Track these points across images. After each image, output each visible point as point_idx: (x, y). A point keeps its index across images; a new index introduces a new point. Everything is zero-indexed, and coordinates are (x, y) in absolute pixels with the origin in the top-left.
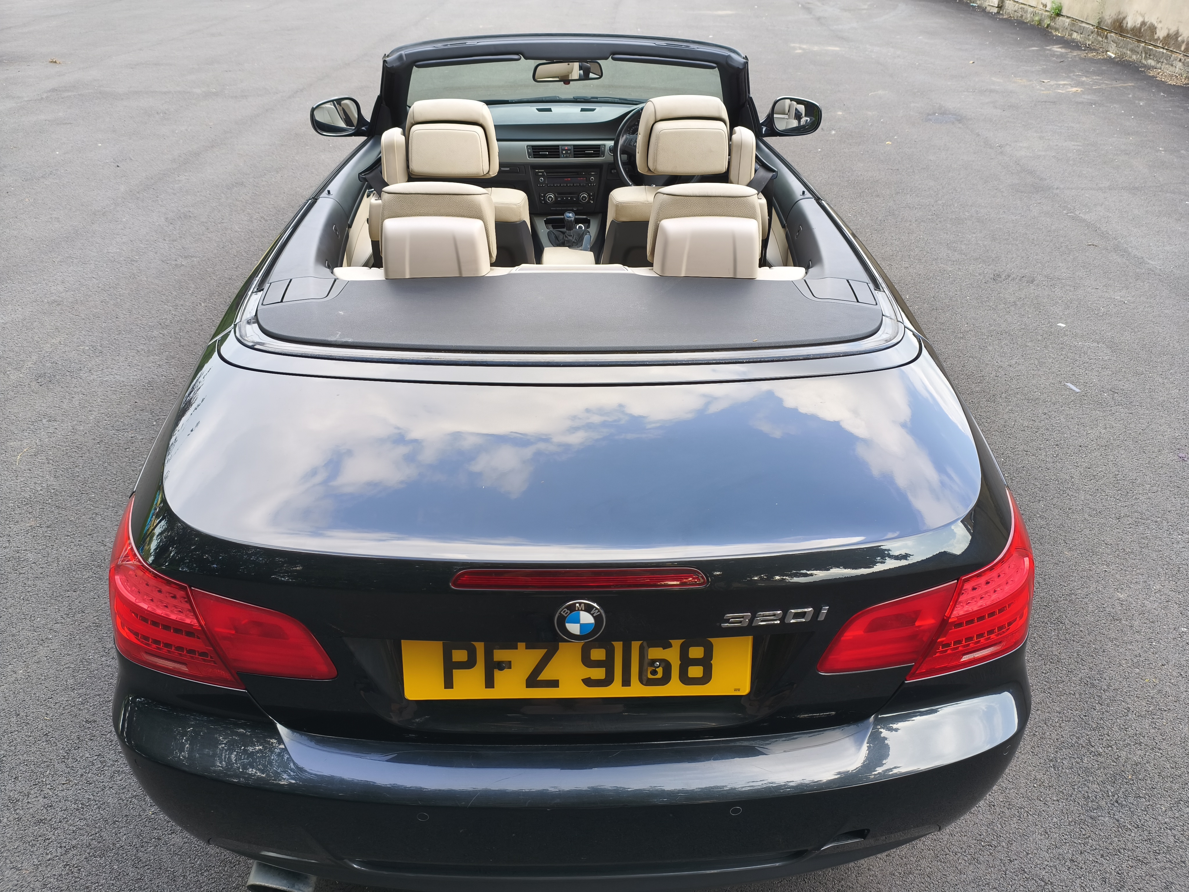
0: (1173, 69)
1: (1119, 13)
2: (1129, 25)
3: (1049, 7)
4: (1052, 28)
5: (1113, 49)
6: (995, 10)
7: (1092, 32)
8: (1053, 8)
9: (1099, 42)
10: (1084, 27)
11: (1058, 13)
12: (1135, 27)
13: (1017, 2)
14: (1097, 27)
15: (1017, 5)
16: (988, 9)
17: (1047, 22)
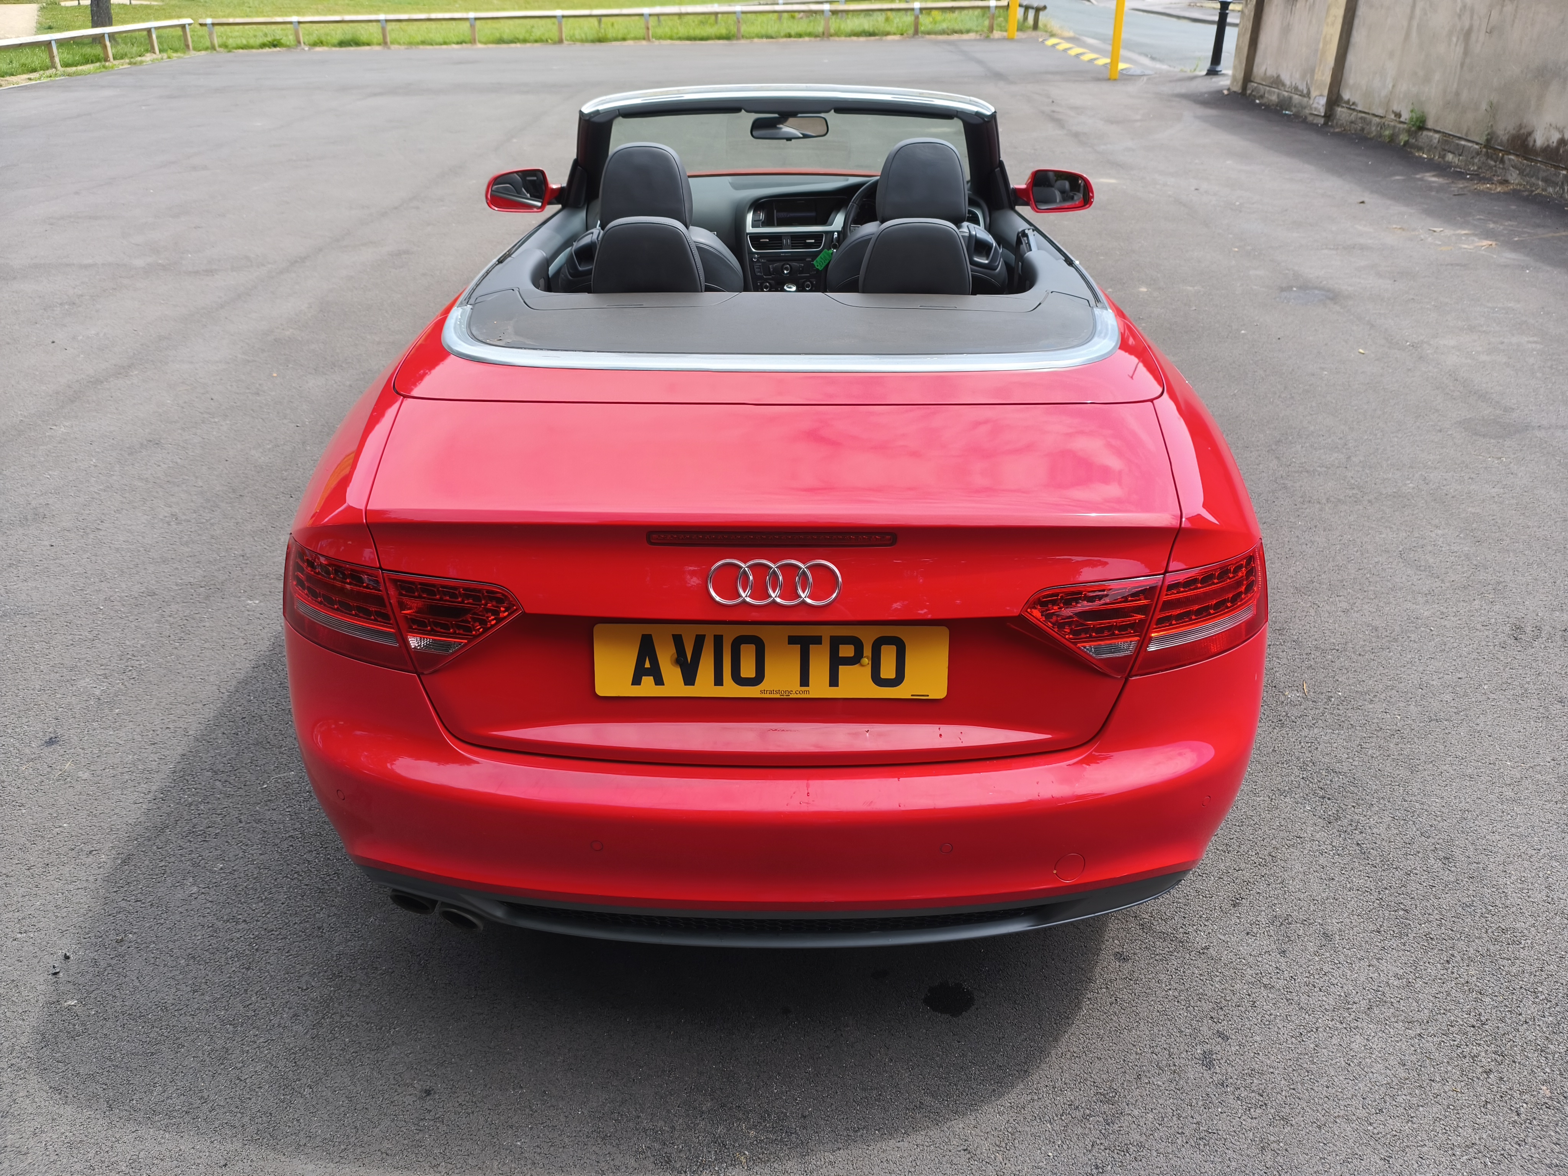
1: (1520, 127)
2: (1539, 143)
3: (1405, 116)
4: (1413, 146)
5: (1514, 177)
6: (1322, 121)
7: (1478, 153)
8: (1411, 119)
9: (1491, 167)
10: (1464, 146)
11: (1420, 125)
12: (1548, 146)
13: (1354, 110)
14: (1485, 147)
15: (1355, 113)
16: (1310, 118)
17: (1403, 138)
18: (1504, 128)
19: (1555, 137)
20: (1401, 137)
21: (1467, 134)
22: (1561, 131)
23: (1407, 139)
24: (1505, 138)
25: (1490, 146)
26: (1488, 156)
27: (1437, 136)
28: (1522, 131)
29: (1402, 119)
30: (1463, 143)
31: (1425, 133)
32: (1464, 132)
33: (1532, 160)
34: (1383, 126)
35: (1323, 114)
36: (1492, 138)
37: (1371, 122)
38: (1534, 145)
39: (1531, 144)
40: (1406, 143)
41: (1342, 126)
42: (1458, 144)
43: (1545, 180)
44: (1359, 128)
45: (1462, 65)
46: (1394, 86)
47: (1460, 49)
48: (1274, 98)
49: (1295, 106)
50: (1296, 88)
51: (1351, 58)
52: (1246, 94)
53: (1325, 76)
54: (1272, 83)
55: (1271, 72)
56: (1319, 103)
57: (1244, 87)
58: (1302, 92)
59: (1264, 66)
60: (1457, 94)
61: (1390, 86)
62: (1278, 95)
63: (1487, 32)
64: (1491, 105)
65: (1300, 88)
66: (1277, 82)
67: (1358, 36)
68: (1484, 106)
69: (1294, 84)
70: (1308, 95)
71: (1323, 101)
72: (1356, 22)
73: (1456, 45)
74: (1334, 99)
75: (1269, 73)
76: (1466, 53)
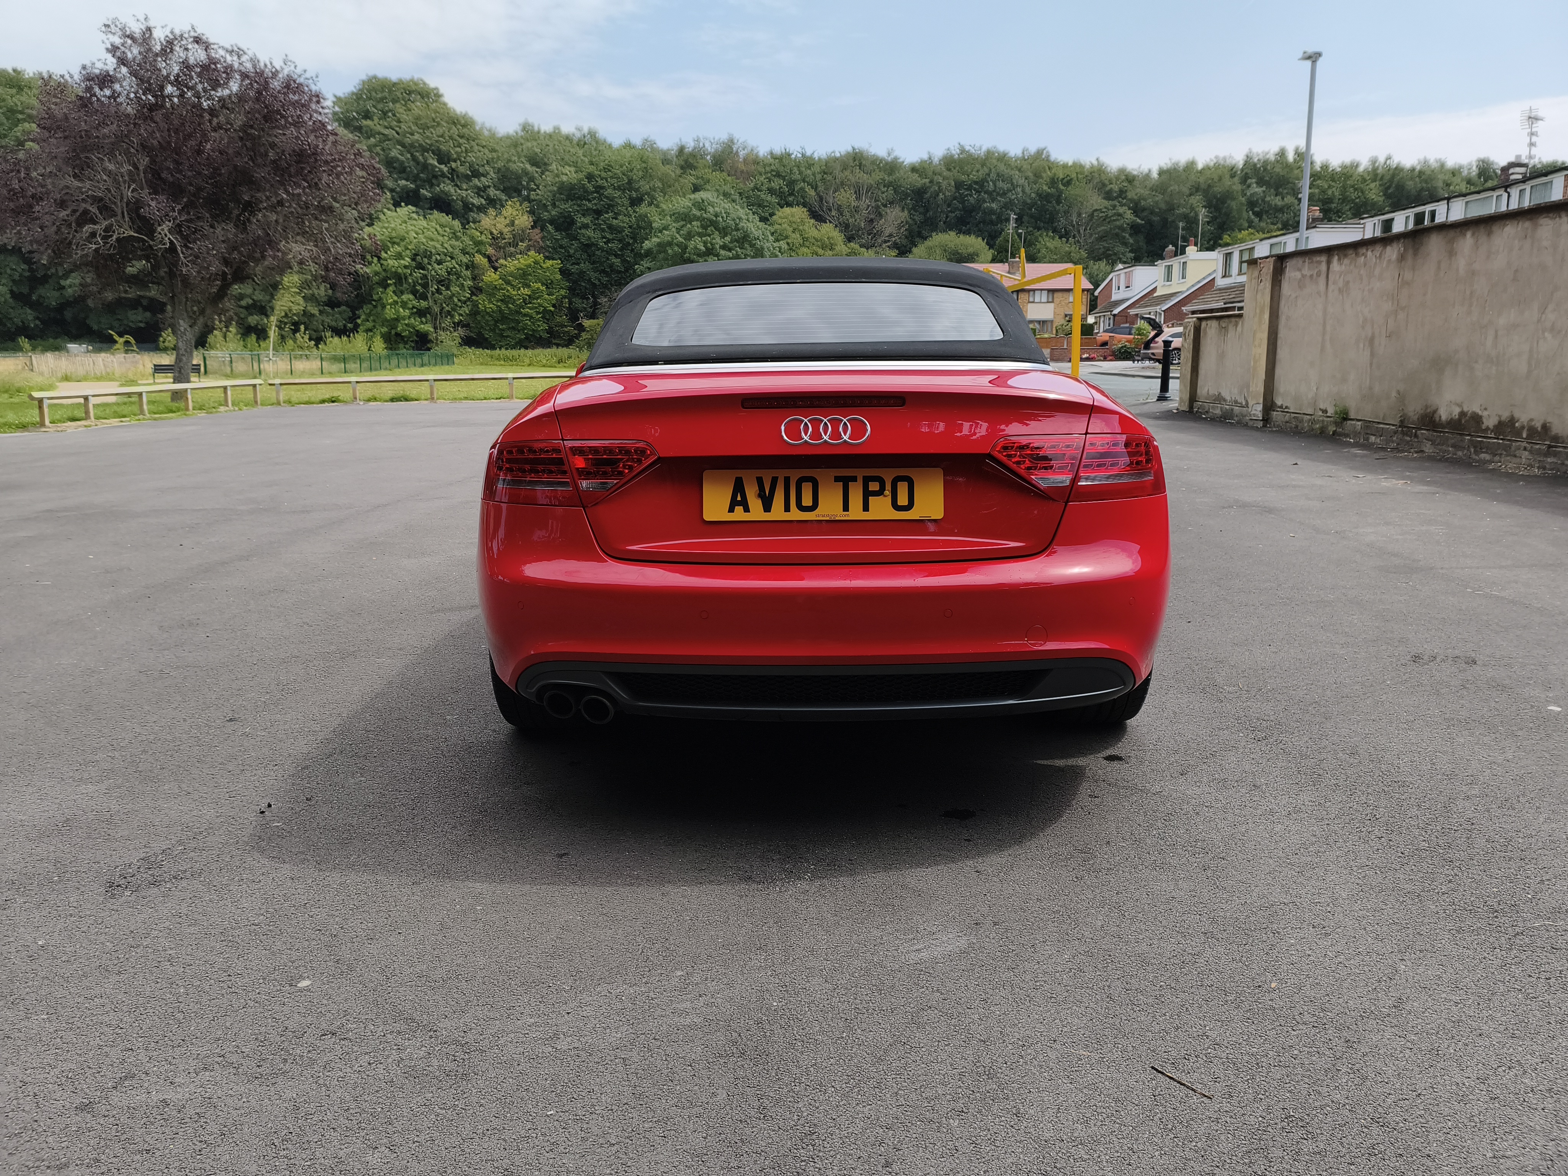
0: (1518, 460)
1: (1427, 407)
2: (1444, 418)
3: (1331, 412)
4: (1340, 435)
5: (1428, 448)
6: (1260, 424)
7: (1396, 432)
8: (1336, 413)
9: (1408, 442)
10: (1383, 428)
11: (1344, 417)
12: (1452, 419)
13: (1287, 412)
14: (1400, 426)
15: (1288, 414)
16: (1250, 423)
17: (1331, 429)
18: (1414, 409)
19: (1456, 411)
20: (1329, 428)
21: (1383, 419)
22: (1460, 405)
23: (1335, 429)
24: (1415, 418)
25: (1404, 426)
26: (1403, 433)
27: (1359, 423)
28: (1428, 411)
29: (1328, 415)
30: (1382, 426)
31: (1349, 422)
32: (1381, 417)
33: (1441, 432)
34: (1314, 422)
35: (1261, 418)
36: (1404, 419)
37: (1303, 420)
38: (1440, 420)
39: (1437, 419)
40: (1334, 433)
41: (1278, 426)
42: (1377, 428)
43: (1453, 446)
44: (1293, 426)
45: (1371, 364)
46: (1317, 389)
47: (1367, 353)
48: (1218, 412)
49: (1237, 416)
50: (1236, 402)
51: (1278, 371)
52: (1193, 412)
53: (1258, 387)
54: (1214, 400)
55: (1213, 391)
56: (1257, 410)
57: (1191, 407)
58: (1241, 403)
59: (1206, 388)
60: (1371, 388)
61: (1315, 389)
62: (1221, 408)
63: (1386, 337)
64: (1398, 392)
65: (1239, 401)
66: (1219, 399)
67: (1282, 353)
68: (1394, 394)
69: (1233, 399)
70: (1247, 405)
71: (1260, 408)
72: (1279, 342)
73: (1364, 350)
74: (1269, 406)
75: (1211, 393)
76: (1372, 354)
